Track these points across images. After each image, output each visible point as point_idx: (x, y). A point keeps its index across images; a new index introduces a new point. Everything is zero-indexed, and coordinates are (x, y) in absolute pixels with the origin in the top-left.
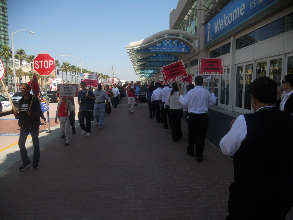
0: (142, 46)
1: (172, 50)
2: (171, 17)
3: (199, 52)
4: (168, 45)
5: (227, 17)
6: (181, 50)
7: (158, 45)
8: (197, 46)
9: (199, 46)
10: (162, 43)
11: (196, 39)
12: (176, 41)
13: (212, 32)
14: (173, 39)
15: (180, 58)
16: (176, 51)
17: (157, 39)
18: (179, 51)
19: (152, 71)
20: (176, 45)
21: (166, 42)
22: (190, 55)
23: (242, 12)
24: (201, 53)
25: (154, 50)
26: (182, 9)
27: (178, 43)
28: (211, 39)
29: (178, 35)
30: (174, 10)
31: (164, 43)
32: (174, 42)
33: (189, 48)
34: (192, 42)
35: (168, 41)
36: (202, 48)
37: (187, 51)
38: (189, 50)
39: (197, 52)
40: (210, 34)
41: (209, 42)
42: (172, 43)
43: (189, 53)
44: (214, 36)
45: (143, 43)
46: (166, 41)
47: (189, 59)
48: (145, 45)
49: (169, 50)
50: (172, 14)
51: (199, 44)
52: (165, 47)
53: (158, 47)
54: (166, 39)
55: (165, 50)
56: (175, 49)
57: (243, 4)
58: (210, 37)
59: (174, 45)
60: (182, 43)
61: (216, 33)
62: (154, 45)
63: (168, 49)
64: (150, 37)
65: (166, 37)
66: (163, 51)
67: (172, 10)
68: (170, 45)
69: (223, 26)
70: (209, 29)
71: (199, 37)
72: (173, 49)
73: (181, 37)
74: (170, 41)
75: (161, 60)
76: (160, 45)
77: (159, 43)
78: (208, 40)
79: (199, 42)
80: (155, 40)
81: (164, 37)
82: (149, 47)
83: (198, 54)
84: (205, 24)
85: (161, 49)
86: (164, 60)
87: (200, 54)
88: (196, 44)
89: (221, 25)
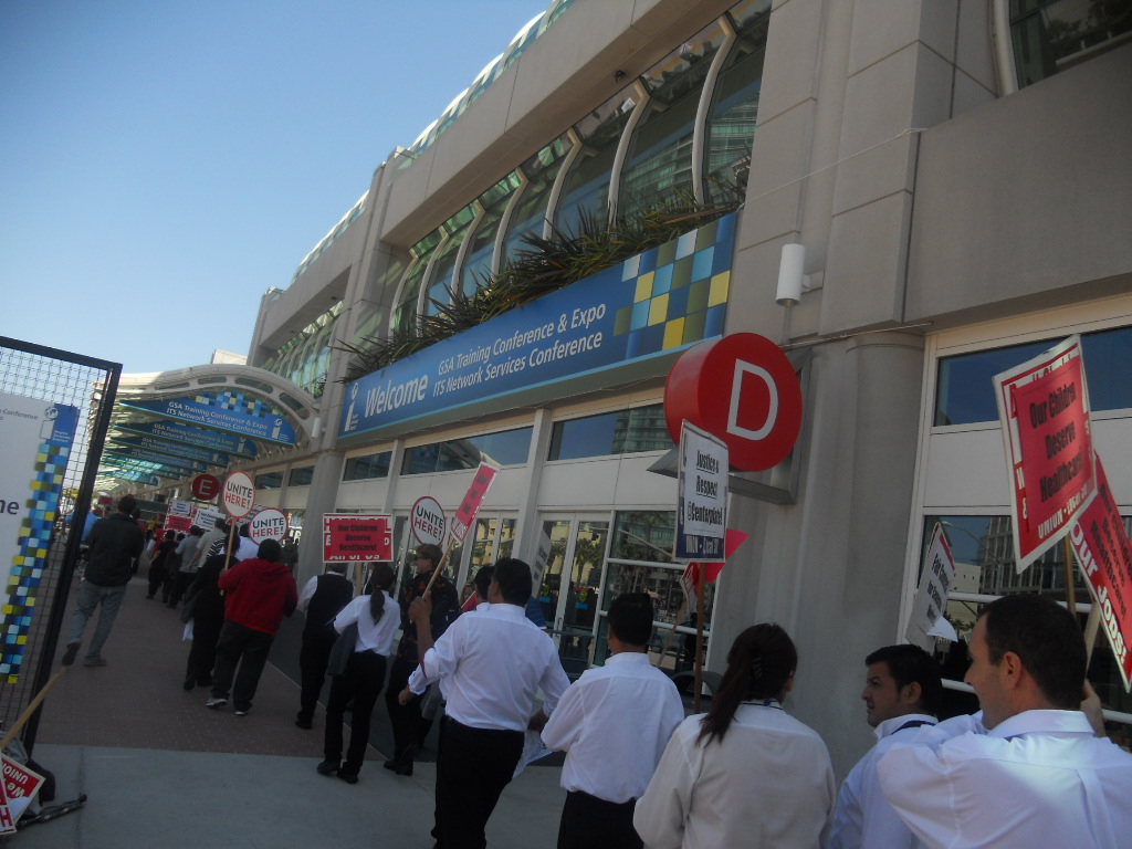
0: (149, 391)
1: (241, 425)
2: (264, 310)
3: (320, 452)
4: (231, 408)
5: (394, 389)
6: (270, 432)
7: (199, 399)
8: (315, 433)
9: (322, 434)
10: (215, 398)
11: (318, 411)
12: (258, 402)
13: (359, 411)
14: (251, 397)
15: (264, 450)
16: (254, 433)
17: (201, 382)
18: (263, 435)
19: (157, 466)
20: (256, 414)
21: (227, 399)
22: (294, 453)
23: (422, 392)
24: (324, 454)
25: (186, 412)
26: (301, 306)
27: (262, 409)
28: (354, 428)
29: (269, 389)
30: (277, 291)
31: (219, 398)
32: (251, 405)
33: (293, 433)
34: (305, 417)
35: (234, 396)
36: (328, 443)
37: (285, 439)
38: (293, 439)
39: (314, 448)
40: (354, 413)
41: (349, 432)
42: (245, 405)
43: (291, 447)
44: (363, 422)
45: (155, 385)
46: (228, 394)
47: (290, 462)
48: (158, 392)
49: (232, 423)
50: (270, 301)
51: (324, 430)
52: (221, 411)
53: (200, 406)
54: (229, 389)
55: (219, 420)
56: (251, 427)
57: (425, 378)
58: (352, 420)
59: (250, 412)
60: (275, 412)
61: (366, 416)
62: (187, 398)
63: (228, 422)
64: (179, 372)
65: (231, 382)
66: (211, 422)
67: (273, 289)
68: (237, 409)
69: (381, 406)
70: (353, 397)
71: (328, 410)
72: (244, 425)
73: (275, 396)
74: (240, 397)
75: (198, 443)
76: (206, 401)
77: (206, 396)
78: (347, 429)
79: (324, 424)
80: (194, 386)
81: (224, 380)
82: (170, 400)
83: (314, 455)
84: (348, 381)
85: (207, 414)
86: (211, 445)
87: (321, 457)
88: (314, 426)
89: (380, 402)
